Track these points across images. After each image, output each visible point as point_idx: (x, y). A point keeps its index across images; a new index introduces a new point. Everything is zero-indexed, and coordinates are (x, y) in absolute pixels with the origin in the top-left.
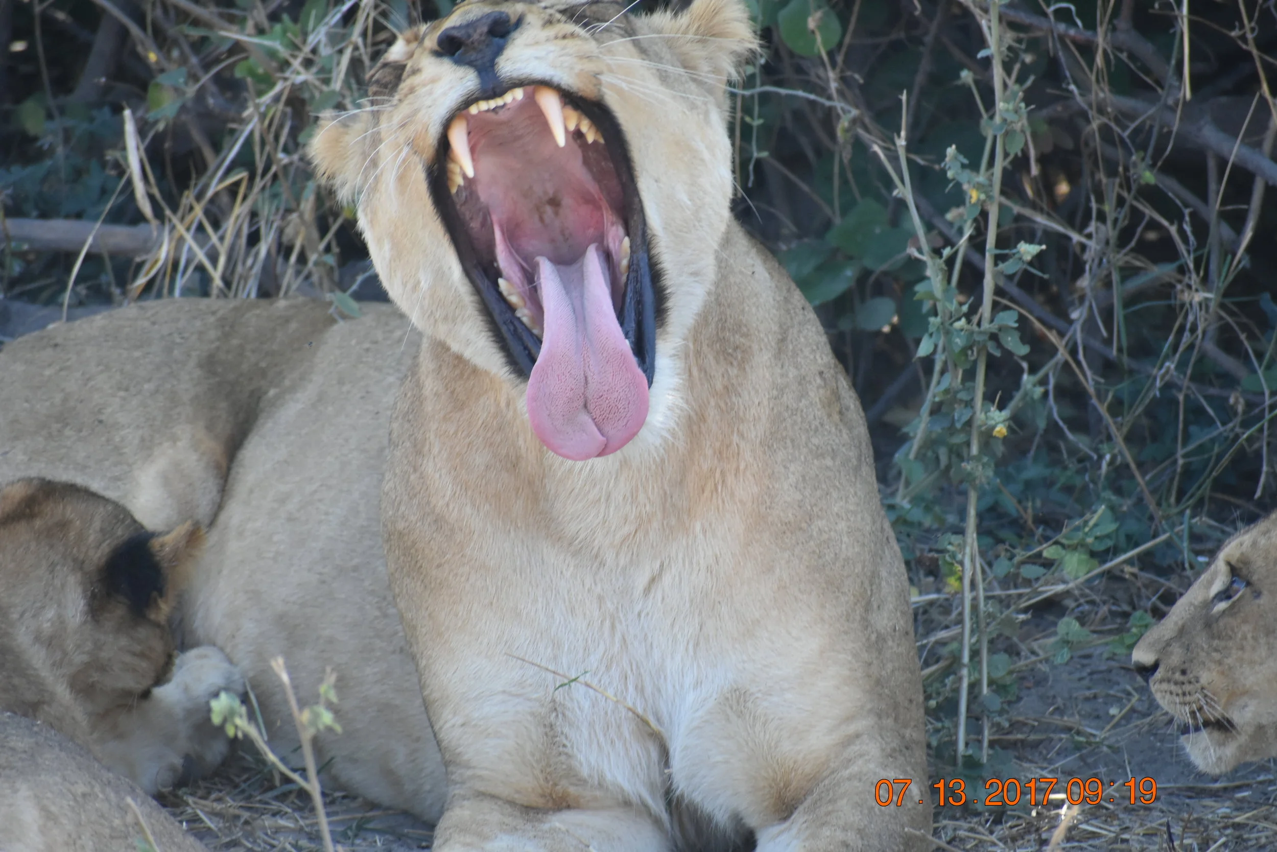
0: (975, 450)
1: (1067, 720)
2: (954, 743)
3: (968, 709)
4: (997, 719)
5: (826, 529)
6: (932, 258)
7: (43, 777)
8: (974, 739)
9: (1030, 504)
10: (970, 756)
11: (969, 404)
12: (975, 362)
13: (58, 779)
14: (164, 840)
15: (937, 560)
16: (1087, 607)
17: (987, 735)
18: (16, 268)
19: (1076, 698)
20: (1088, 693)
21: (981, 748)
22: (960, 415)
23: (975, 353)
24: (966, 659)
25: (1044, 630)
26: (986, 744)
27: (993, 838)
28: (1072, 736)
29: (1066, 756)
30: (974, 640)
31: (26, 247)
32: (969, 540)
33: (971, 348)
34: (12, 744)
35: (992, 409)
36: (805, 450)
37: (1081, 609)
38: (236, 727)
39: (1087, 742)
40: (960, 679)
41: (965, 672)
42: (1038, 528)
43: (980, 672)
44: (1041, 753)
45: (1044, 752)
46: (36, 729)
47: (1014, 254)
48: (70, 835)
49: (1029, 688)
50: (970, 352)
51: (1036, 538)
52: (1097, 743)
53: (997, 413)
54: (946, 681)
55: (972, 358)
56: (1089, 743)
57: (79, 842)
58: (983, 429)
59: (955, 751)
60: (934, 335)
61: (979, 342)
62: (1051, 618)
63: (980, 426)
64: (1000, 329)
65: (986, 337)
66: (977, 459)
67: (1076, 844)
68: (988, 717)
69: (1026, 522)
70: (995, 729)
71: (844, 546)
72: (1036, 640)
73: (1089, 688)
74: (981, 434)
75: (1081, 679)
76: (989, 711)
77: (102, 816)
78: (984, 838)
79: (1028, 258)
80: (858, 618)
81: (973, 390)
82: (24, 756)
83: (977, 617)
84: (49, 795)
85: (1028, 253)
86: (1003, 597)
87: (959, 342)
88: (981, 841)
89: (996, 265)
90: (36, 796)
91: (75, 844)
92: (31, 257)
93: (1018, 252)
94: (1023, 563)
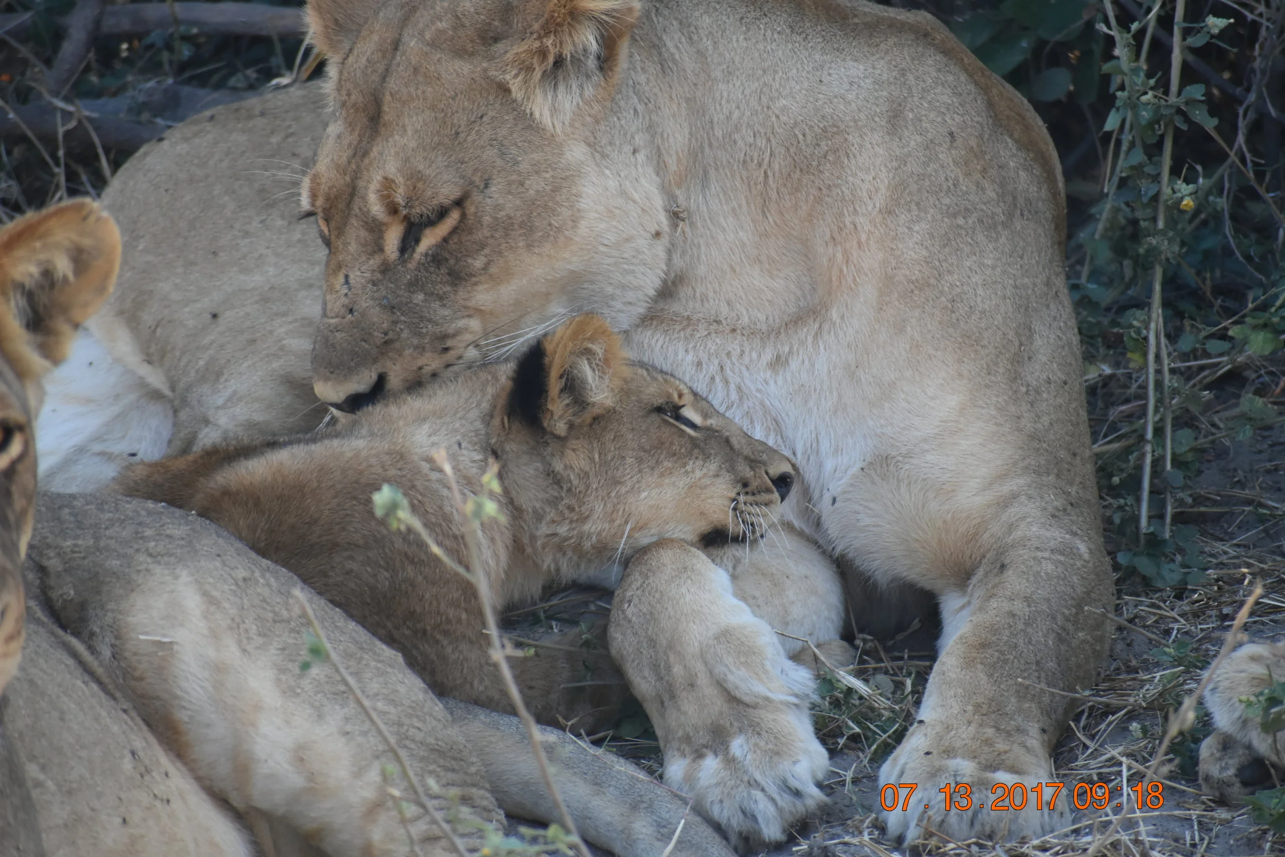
0: (1161, 224)
1: (1247, 493)
2: (1136, 519)
3: (1152, 484)
4: (1181, 495)
5: (958, 283)
6: (1120, 32)
7: (203, 563)
8: (1158, 516)
9: (1208, 275)
10: (1152, 534)
11: (1156, 178)
12: (1162, 137)
13: (218, 564)
14: (326, 624)
15: (1122, 335)
16: (1267, 379)
17: (1169, 510)
18: (186, 52)
19: (1257, 471)
20: (1268, 465)
21: (1163, 525)
22: (1146, 188)
23: (1162, 127)
24: (1150, 435)
25: (1224, 403)
26: (1168, 519)
27: (1174, 614)
28: (1255, 508)
29: (1248, 530)
30: (1157, 418)
31: (195, 31)
32: (1154, 316)
33: (1158, 122)
34: (168, 532)
35: (1179, 182)
36: (932, 211)
37: (1261, 380)
38: (399, 520)
39: (1270, 515)
40: (1143, 455)
41: (1148, 448)
42: (1216, 299)
43: (1164, 447)
44: (1222, 527)
45: (1226, 526)
46: (190, 518)
47: (1202, 28)
48: (233, 619)
49: (1209, 461)
50: (1157, 127)
51: (1215, 309)
52: (1280, 516)
53: (1184, 185)
54: (1130, 457)
55: (1160, 133)
56: (1274, 516)
57: (242, 626)
58: (1170, 203)
59: (1138, 528)
60: (1121, 110)
61: (1166, 116)
62: (1232, 389)
63: (1167, 201)
64: (1187, 103)
65: (1173, 111)
66: (1163, 233)
67: (1257, 619)
68: (1171, 493)
69: (1204, 293)
70: (1177, 504)
71: (979, 299)
72: (1218, 412)
73: (1270, 461)
74: (1168, 209)
75: (1260, 452)
76: (1172, 487)
77: (264, 600)
78: (1165, 613)
79: (1216, 31)
80: (1001, 370)
81: (1159, 165)
82: (183, 542)
83: (1162, 393)
84: (211, 580)
85: (1216, 26)
86: (1183, 369)
87: (1145, 115)
88: (1162, 617)
89: (1184, 39)
90: (197, 581)
91: (239, 627)
92: (202, 40)
93: (1206, 26)
94: (1208, 337)
